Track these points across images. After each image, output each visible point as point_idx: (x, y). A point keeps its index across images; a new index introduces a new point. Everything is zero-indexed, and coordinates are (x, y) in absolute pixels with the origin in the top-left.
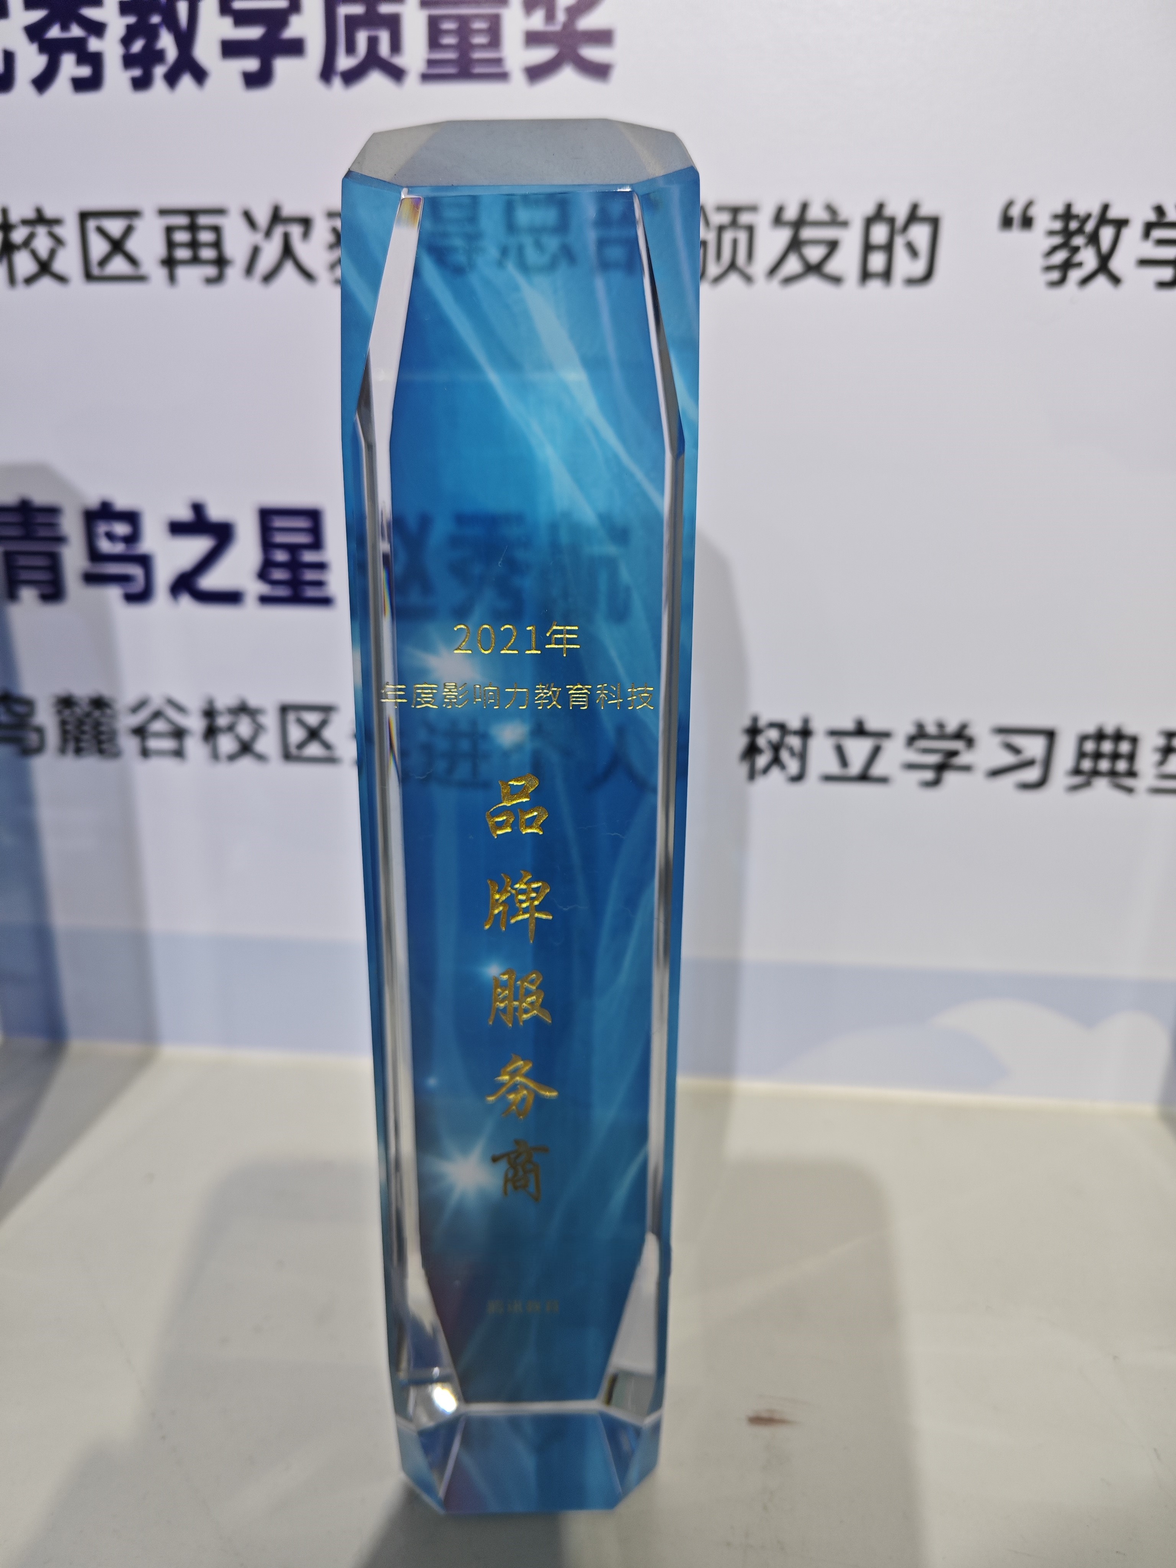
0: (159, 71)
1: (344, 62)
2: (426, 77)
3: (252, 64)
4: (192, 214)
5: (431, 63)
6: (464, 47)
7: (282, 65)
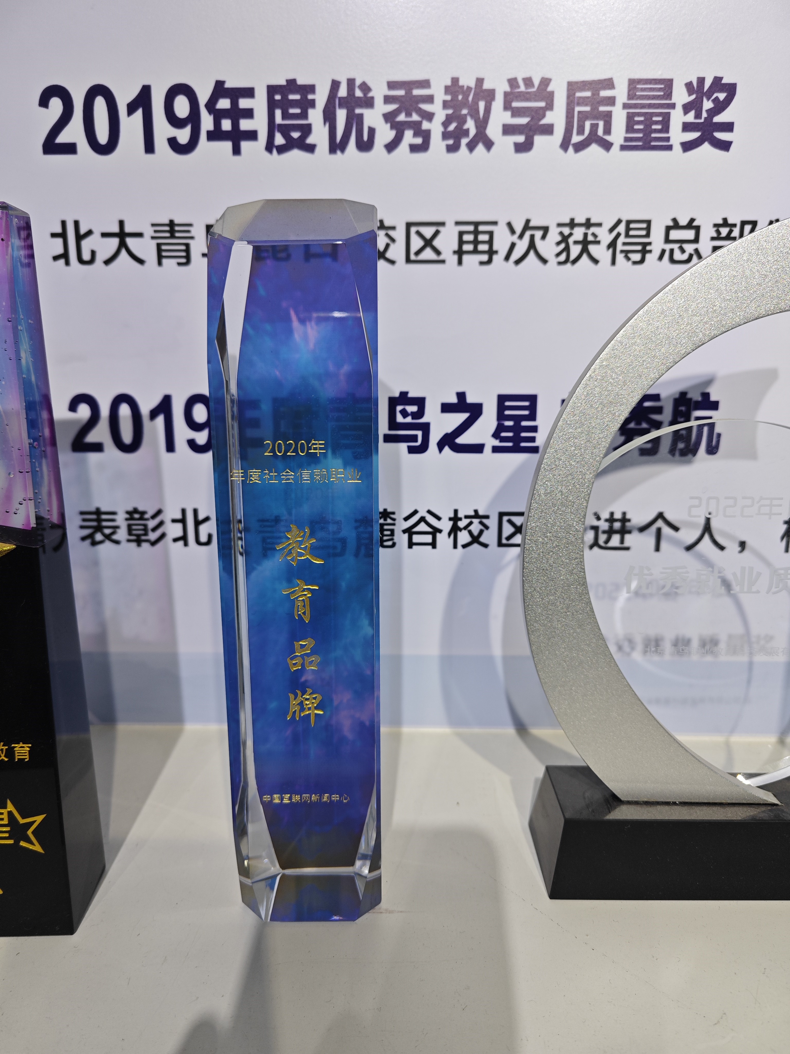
0: (464, 141)
1: (576, 139)
2: (623, 148)
3: (521, 139)
4: (476, 224)
5: (626, 139)
6: (647, 131)
7: (539, 140)
